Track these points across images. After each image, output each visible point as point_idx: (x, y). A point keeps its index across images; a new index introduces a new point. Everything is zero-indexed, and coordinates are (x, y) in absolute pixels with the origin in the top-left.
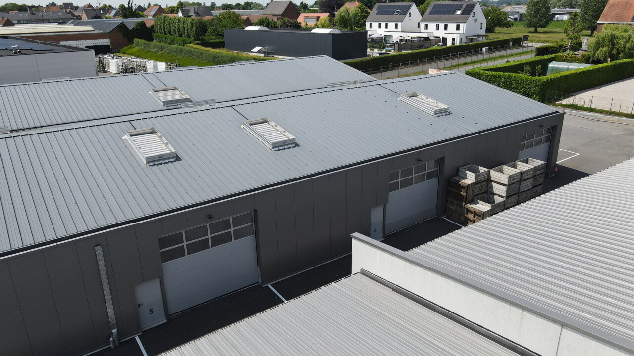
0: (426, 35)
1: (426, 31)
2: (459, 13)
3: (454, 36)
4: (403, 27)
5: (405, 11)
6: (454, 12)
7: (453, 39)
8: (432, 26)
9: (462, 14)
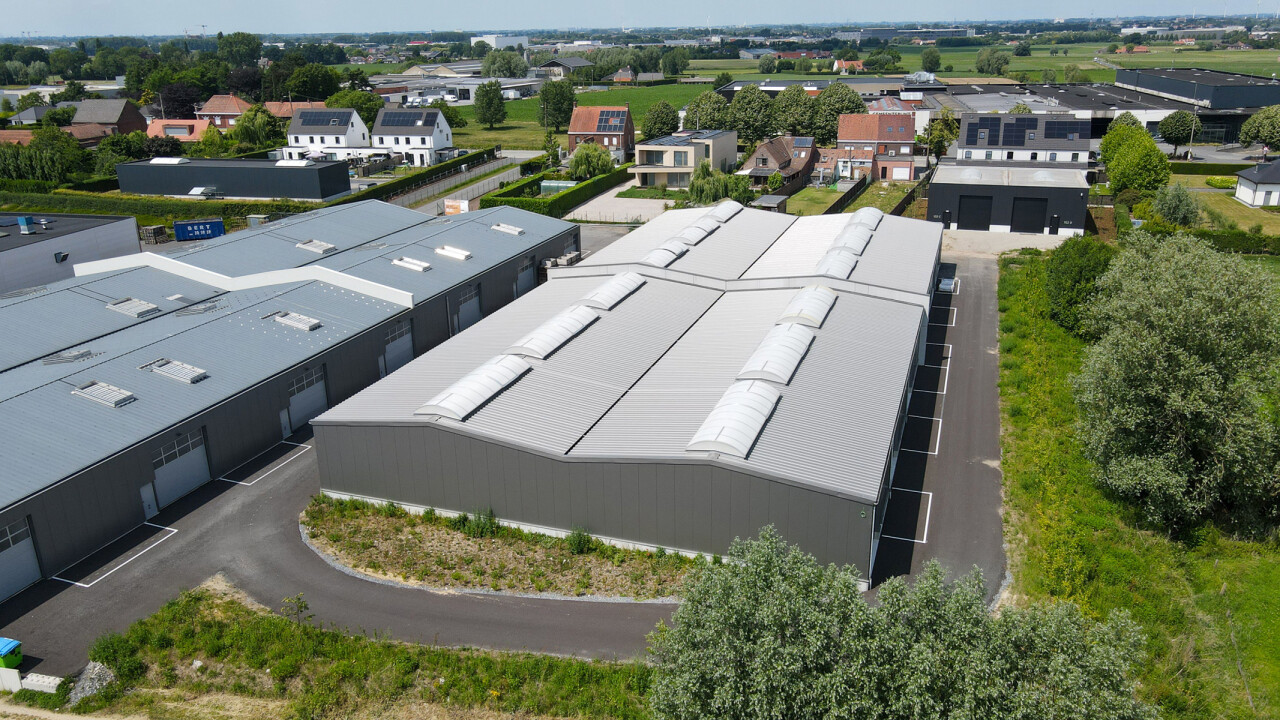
0: (385, 152)
1: (382, 146)
2: (420, 123)
3: (423, 152)
4: (348, 141)
5: (344, 121)
6: (413, 123)
7: (422, 156)
8: (389, 140)
9: (425, 124)
